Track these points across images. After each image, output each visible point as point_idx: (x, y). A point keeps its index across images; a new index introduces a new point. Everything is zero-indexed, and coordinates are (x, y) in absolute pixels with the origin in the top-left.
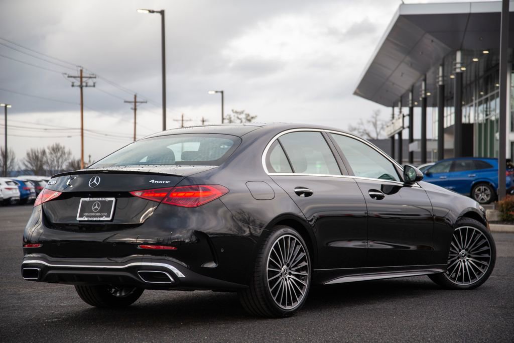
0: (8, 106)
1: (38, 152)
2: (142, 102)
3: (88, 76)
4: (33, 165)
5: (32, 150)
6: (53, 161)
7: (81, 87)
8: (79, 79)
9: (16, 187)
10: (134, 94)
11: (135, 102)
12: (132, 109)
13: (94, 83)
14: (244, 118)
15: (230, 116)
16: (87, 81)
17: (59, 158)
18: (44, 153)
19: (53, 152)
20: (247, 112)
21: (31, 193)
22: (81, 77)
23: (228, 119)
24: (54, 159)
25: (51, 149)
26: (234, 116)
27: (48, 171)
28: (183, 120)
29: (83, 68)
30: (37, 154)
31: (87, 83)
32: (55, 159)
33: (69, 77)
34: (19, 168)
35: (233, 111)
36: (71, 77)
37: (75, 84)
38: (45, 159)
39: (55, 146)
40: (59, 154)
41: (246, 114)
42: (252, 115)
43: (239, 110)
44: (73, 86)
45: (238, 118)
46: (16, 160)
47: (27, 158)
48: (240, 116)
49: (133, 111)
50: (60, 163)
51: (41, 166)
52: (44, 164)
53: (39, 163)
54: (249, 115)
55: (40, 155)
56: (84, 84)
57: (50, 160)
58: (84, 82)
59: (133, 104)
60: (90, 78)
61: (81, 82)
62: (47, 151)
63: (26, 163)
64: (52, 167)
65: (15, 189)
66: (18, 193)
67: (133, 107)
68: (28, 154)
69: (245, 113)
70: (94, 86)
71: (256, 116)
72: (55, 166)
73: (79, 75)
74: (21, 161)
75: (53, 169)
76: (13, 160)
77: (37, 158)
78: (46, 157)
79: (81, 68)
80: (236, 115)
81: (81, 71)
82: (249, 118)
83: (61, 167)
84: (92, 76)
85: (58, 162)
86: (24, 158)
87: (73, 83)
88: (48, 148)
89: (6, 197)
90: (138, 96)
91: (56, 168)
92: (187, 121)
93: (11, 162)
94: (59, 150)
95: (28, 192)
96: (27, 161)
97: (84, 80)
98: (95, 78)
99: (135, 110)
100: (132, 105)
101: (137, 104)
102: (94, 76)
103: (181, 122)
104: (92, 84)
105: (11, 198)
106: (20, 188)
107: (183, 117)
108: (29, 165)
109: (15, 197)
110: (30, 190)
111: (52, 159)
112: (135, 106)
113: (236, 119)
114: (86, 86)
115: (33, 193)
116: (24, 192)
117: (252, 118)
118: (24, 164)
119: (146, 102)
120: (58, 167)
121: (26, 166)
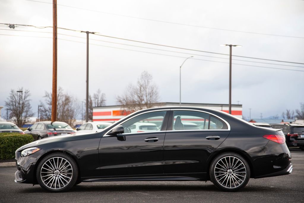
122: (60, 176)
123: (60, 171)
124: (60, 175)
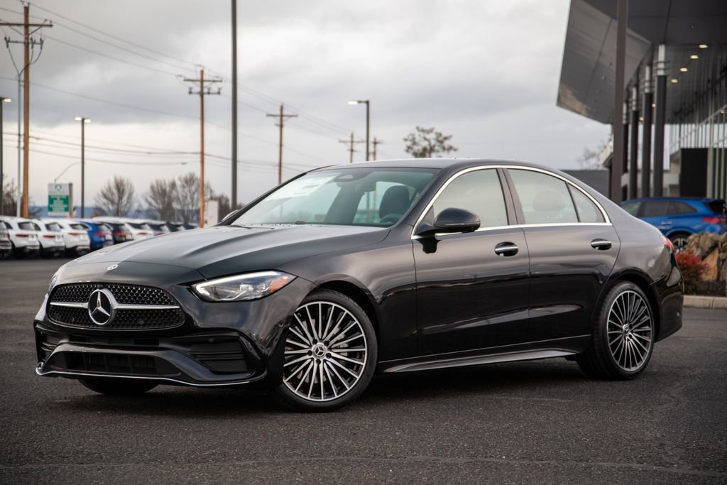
0: (86, 121)
1: (165, 184)
2: (291, 116)
3: (211, 79)
4: (159, 201)
5: (157, 182)
6: (186, 197)
7: (202, 94)
8: (199, 84)
9: (85, 232)
10: (280, 104)
11: (282, 116)
12: (276, 125)
13: (219, 89)
14: (434, 139)
15: (413, 135)
16: (210, 87)
17: (194, 193)
18: (173, 185)
19: (185, 185)
20: (438, 130)
21: (106, 241)
22: (202, 81)
23: (411, 140)
24: (187, 195)
25: (183, 180)
26: (420, 136)
27: (179, 210)
28: (352, 142)
29: (204, 68)
30: (164, 187)
31: (209, 89)
32: (188, 193)
33: (185, 80)
34: (140, 206)
35: (418, 128)
36: (189, 80)
37: (193, 91)
38: (174, 194)
39: (188, 177)
40: (194, 188)
41: (437, 134)
42: (445, 134)
43: (426, 127)
44: (190, 93)
45: (425, 139)
46: (134, 195)
47: (150, 193)
48: (428, 136)
49: (278, 129)
50: (195, 200)
51: (169, 204)
52: (173, 201)
53: (166, 199)
54: (440, 135)
55: (168, 189)
56: (205, 90)
57: (183, 195)
58: (206, 87)
59: (279, 118)
60: (214, 81)
61: (202, 87)
62: (178, 183)
63: (150, 199)
64: (184, 205)
65: (83, 234)
66: (86, 241)
67: (279, 123)
68: (152, 187)
69: (435, 131)
70: (219, 93)
71: (451, 136)
72: (189, 204)
73: (199, 78)
74: (143, 196)
75: (186, 208)
76: (130, 194)
77: (164, 192)
78: (177, 191)
79: (202, 69)
80: (422, 134)
81: (202, 72)
82: (440, 139)
83: (197, 205)
84: (216, 79)
85: (192, 198)
86: (147, 193)
87: (191, 89)
88: (180, 179)
89: (69, 246)
90: (285, 107)
91: (190, 207)
92: (358, 142)
93: (128, 198)
94: (193, 182)
95: (103, 239)
96: (151, 197)
97: (206, 84)
98: (221, 81)
99: (281, 126)
100: (277, 120)
101: (284, 118)
102: (219, 79)
103: (350, 144)
104: (216, 90)
105: (76, 247)
106: (90, 233)
107: (352, 137)
108: (153, 203)
109: (84, 246)
110: (104, 237)
111: (185, 195)
112: (281, 121)
113: (422, 139)
114: (209, 93)
115: (109, 240)
116: (96, 239)
117: (446, 138)
118: (147, 201)
119: (296, 116)
120: (193, 206)
121: (150, 204)
122: (331, 360)
123: (327, 343)
124: (329, 356)
